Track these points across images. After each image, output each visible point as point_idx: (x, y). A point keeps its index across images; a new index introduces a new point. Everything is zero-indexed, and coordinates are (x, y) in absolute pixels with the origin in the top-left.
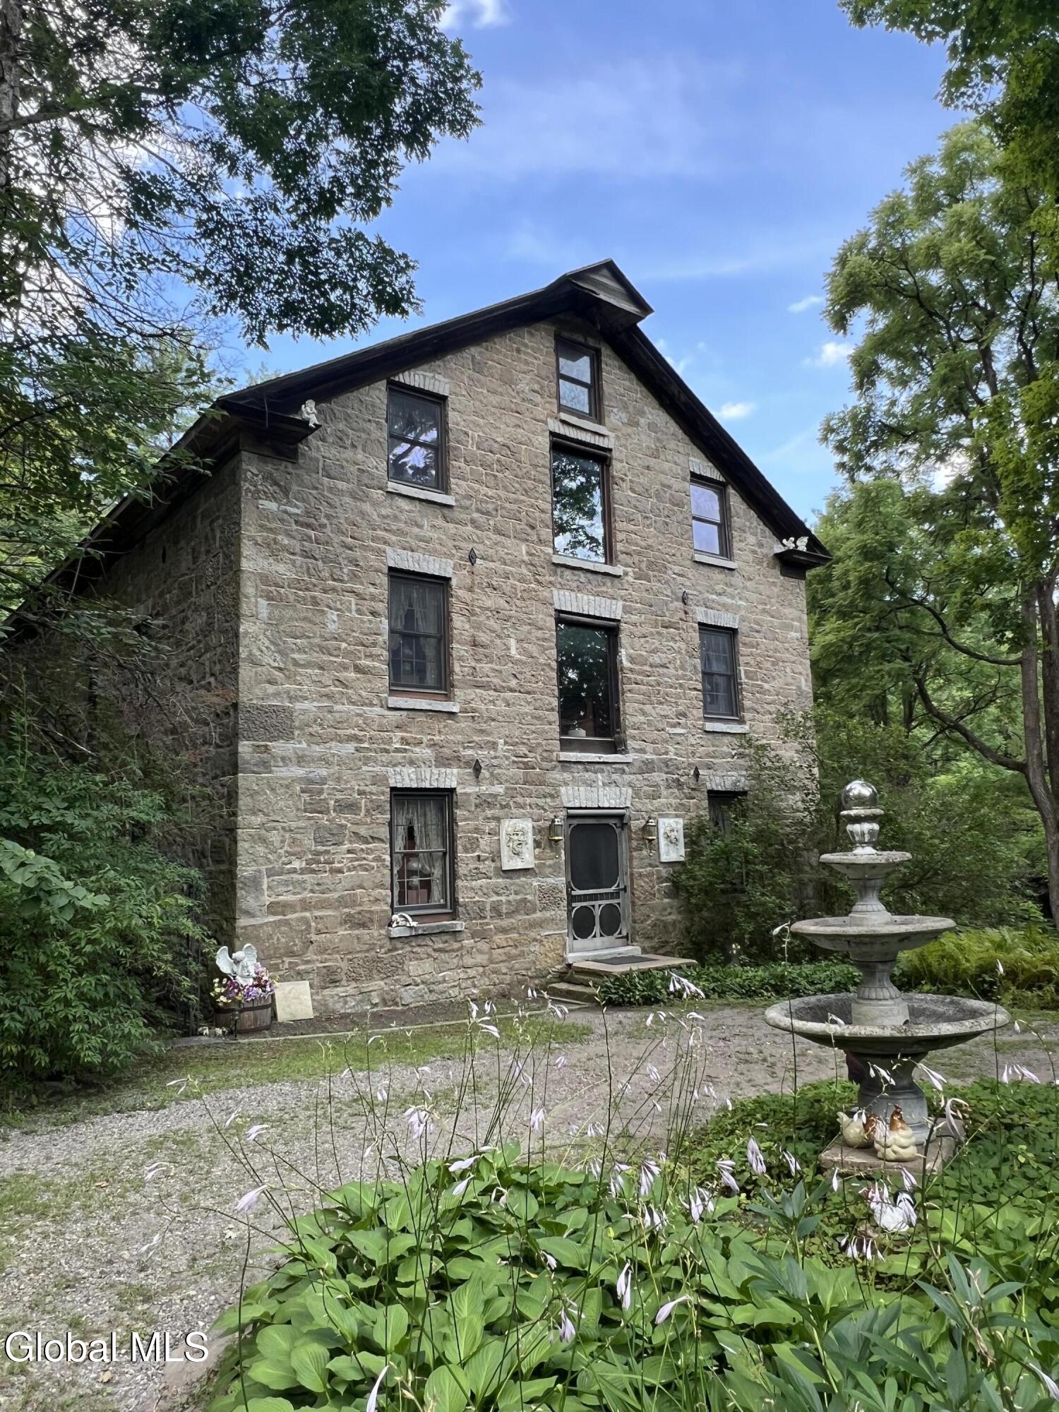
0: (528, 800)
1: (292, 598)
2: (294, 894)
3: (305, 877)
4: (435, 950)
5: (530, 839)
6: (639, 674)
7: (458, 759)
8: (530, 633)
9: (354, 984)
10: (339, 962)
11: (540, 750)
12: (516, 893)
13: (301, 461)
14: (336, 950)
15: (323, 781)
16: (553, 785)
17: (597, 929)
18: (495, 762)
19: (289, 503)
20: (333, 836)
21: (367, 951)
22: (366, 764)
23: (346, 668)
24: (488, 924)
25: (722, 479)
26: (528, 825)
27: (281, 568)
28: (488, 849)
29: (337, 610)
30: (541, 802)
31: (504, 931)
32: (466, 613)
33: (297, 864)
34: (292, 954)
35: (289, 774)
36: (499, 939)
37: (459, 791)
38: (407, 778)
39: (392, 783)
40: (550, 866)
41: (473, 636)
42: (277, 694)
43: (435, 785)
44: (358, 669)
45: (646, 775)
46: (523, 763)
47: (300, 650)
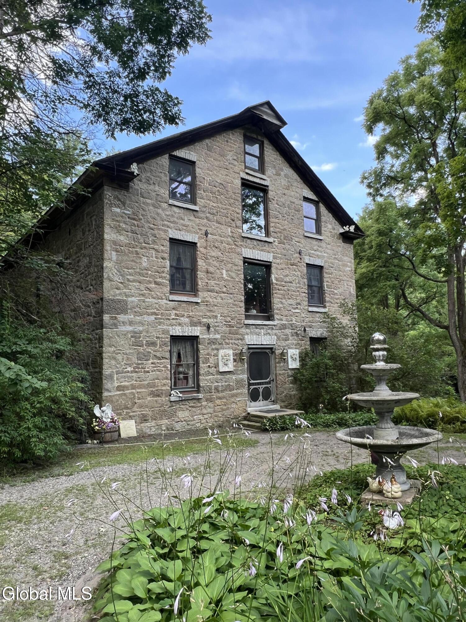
0: (231, 341)
1: (127, 251)
2: (128, 382)
3: (133, 374)
4: (190, 407)
5: (232, 358)
6: (280, 286)
7: (200, 323)
8: (232, 267)
9: (154, 422)
10: (146, 411)
11: (236, 319)
12: (225, 382)
13: (130, 190)
14: (147, 406)
15: (141, 332)
16: (242, 335)
17: (261, 398)
18: (216, 324)
19: (125, 209)
20: (146, 356)
21: (160, 407)
22: (159, 325)
23: (150, 282)
24: (212, 395)
25: (317, 199)
26: (231, 352)
27: (122, 238)
28: (213, 362)
29: (147, 257)
30: (236, 342)
31: (220, 398)
32: (204, 258)
33: (129, 369)
34: (127, 408)
35: (126, 329)
36: (218, 402)
37: (200, 337)
38: (178, 331)
39: (171, 333)
40: (241, 370)
41: (207, 269)
42: (120, 294)
43: (190, 334)
44: (156, 283)
45: (283, 331)
46: (229, 325)
47: (131, 274)
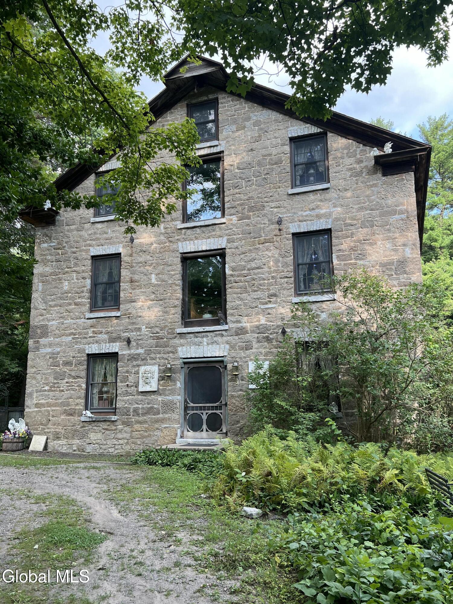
0: (158, 356)
1: (51, 280)
2: (45, 400)
3: (49, 393)
4: (103, 429)
5: (156, 376)
6: (238, 276)
7: (120, 338)
8: (163, 269)
9: (66, 440)
10: (59, 429)
11: (167, 329)
12: (148, 404)
13: (57, 223)
14: (59, 424)
15: (58, 353)
16: (174, 347)
17: (205, 427)
18: (140, 338)
19: (51, 242)
20: (60, 376)
21: (73, 426)
22: (76, 345)
23: (70, 304)
24: (131, 418)
26: (155, 369)
27: (47, 269)
28: (133, 381)
29: (68, 280)
30: (165, 356)
31: (140, 423)
32: (128, 267)
33: (47, 388)
34: (42, 424)
35: (45, 351)
36: (137, 427)
37: (120, 353)
38: (94, 349)
39: (87, 352)
40: (169, 390)
41: (131, 278)
42: (43, 320)
43: (107, 351)
44: (76, 304)
46: (157, 336)
47: (53, 300)
